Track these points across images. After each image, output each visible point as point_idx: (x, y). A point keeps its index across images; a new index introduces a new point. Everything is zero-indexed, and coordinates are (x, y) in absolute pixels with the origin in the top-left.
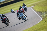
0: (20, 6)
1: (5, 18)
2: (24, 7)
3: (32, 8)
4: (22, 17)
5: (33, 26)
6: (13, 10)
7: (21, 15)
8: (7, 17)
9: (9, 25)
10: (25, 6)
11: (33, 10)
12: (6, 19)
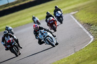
0: (47, 13)
1: (11, 39)
4: (45, 39)
5: (75, 52)
6: (37, 18)
7: (42, 34)
8: (15, 37)
9: (20, 54)
10: (59, 12)
11: (74, 19)
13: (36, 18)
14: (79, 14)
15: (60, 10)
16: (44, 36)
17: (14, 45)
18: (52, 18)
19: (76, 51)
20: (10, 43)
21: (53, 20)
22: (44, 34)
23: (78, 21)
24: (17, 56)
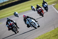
0: (37, 5)
1: (12, 23)
2: (44, 6)
3: (53, 7)
8: (14, 21)
10: (46, 4)
11: (54, 8)
12: (13, 25)
13: (33, 7)
14: (57, 5)
15: (46, 3)
16: (30, 22)
17: (14, 27)
18: (40, 8)
19: (55, 28)
20: (11, 25)
21: (41, 10)
22: (30, 21)
23: (56, 9)
24: (16, 33)
